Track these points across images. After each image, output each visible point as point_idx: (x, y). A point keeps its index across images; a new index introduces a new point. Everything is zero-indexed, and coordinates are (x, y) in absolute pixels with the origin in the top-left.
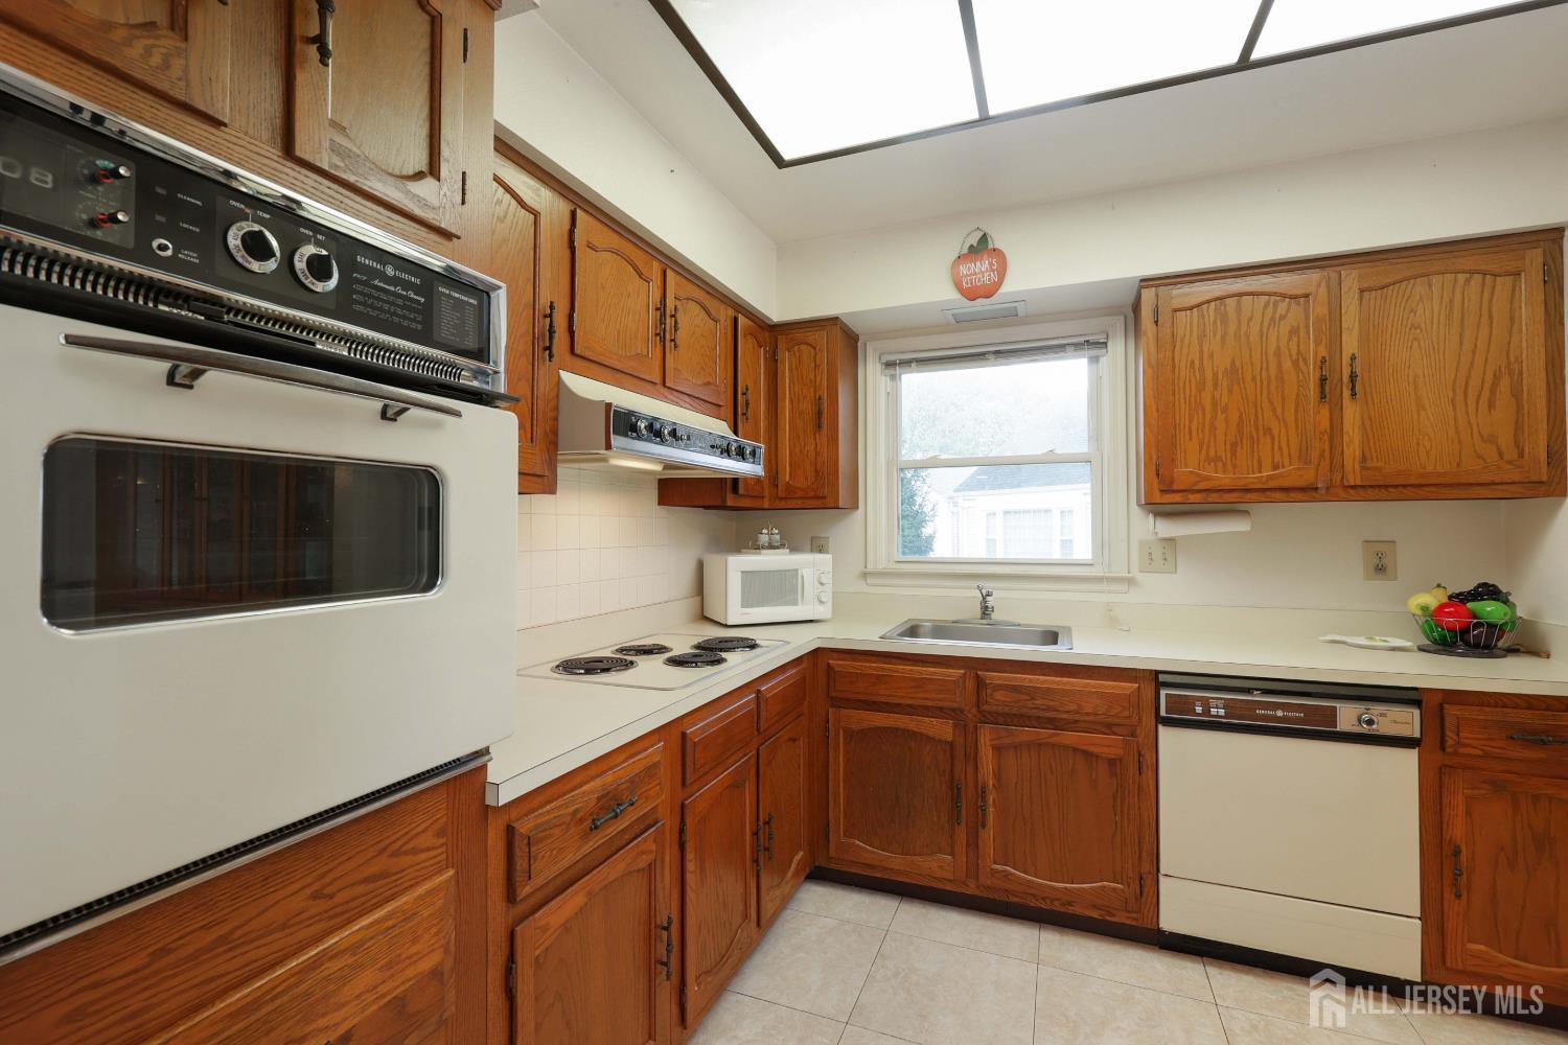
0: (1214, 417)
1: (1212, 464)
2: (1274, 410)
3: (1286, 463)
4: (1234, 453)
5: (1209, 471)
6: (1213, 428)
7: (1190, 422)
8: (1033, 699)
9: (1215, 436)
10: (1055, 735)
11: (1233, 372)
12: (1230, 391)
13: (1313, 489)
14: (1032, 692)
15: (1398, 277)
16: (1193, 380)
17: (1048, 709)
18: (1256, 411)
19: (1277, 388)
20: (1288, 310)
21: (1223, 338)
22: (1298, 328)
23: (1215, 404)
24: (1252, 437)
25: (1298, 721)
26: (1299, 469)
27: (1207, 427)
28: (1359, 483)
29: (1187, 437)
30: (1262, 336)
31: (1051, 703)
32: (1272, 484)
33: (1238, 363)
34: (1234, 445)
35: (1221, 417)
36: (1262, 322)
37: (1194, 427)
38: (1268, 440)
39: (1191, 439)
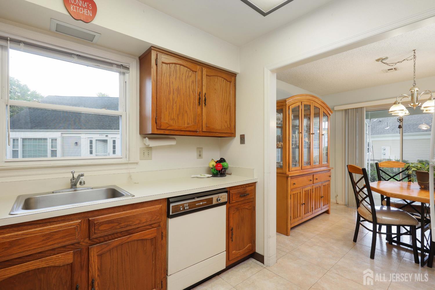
0: (173, 104)
1: (172, 121)
2: (188, 106)
3: (191, 123)
4: (178, 118)
5: (171, 123)
6: (173, 108)
7: (166, 105)
8: (120, 224)
9: (173, 111)
10: (130, 237)
11: (178, 90)
12: (177, 96)
13: (195, 131)
14: (118, 221)
15: (213, 75)
16: (167, 89)
17: (127, 226)
18: (184, 105)
19: (189, 98)
20: (191, 75)
21: (176, 78)
22: (194, 81)
23: (173, 100)
24: (183, 113)
25: (205, 204)
26: (193, 125)
27: (171, 108)
28: (205, 131)
29: (165, 110)
30: (185, 81)
31: (129, 223)
32: (188, 129)
33: (179, 88)
34: (178, 115)
35: (175, 105)
36: (186, 76)
37: (167, 107)
38: (186, 115)
39: (166, 111)
